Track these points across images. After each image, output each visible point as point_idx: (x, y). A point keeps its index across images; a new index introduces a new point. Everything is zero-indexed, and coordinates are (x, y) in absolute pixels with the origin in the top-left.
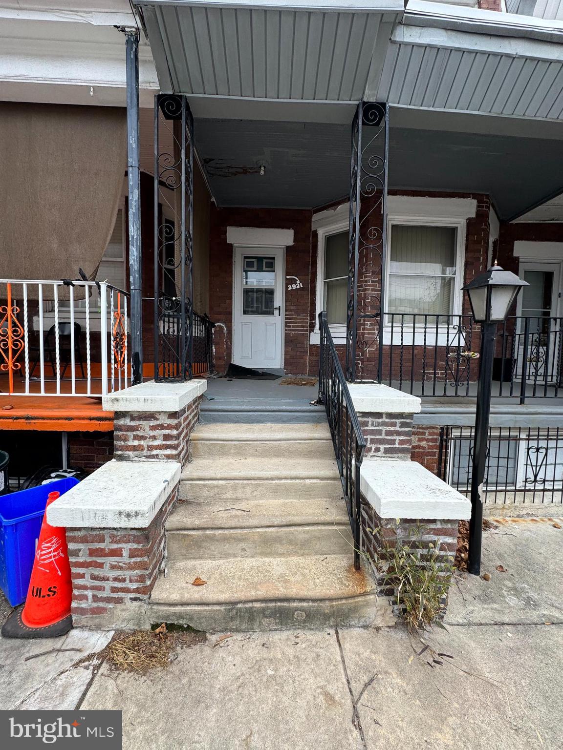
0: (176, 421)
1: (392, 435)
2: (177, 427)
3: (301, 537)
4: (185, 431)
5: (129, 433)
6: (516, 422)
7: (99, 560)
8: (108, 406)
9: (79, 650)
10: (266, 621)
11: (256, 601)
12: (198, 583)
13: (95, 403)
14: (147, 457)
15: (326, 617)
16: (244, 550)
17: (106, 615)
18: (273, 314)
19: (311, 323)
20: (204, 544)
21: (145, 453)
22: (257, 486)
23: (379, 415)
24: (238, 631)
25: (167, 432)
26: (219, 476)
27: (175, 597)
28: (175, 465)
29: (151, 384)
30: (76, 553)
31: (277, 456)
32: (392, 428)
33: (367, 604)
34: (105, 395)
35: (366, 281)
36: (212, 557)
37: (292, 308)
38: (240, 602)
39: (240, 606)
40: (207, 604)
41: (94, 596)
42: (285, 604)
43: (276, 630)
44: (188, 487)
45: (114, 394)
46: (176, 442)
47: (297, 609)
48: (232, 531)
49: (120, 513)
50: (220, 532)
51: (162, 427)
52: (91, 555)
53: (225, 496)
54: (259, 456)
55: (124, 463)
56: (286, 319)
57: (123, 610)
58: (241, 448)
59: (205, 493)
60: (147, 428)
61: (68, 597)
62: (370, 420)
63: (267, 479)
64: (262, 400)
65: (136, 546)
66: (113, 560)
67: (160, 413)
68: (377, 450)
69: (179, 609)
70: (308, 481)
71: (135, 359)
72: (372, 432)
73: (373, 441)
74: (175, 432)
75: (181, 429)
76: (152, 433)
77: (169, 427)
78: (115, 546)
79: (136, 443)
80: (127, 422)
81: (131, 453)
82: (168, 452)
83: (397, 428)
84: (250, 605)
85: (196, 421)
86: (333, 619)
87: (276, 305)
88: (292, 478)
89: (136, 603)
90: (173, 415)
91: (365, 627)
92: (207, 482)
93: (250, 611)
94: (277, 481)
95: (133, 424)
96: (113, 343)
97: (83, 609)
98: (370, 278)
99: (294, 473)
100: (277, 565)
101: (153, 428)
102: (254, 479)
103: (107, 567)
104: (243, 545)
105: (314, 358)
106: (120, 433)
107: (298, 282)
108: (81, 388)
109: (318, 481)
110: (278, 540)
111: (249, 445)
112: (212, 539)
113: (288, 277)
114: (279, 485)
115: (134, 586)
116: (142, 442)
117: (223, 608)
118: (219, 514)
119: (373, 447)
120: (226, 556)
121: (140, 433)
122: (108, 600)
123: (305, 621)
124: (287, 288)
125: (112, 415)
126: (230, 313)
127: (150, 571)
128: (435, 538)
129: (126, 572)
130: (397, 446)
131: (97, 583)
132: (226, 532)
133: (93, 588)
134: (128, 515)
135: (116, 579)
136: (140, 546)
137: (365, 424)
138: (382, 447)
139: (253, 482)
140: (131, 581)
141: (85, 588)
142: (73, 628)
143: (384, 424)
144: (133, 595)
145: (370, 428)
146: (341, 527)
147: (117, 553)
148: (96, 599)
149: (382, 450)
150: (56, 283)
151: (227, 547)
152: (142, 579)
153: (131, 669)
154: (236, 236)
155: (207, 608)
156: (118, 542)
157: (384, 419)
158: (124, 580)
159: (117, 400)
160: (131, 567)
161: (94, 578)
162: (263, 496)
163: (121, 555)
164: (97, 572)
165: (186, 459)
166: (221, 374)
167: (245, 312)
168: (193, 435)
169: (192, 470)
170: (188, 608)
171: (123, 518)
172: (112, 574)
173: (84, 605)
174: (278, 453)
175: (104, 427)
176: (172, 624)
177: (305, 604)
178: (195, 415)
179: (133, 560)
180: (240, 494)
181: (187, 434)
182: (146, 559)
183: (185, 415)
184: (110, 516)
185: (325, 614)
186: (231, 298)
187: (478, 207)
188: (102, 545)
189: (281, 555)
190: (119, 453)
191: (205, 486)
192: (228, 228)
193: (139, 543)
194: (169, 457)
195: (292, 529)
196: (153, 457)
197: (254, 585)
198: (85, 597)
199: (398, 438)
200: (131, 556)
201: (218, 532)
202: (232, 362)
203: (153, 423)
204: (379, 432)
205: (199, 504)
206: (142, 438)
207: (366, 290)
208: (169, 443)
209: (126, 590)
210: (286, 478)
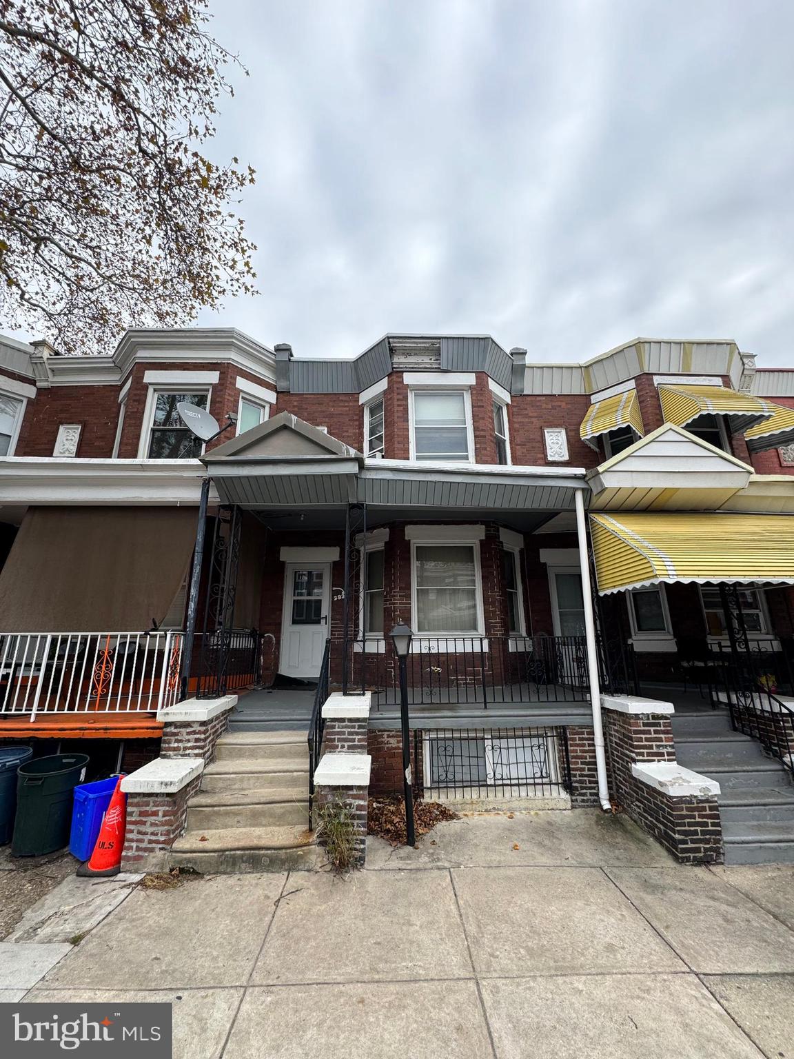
0: (204, 728)
1: (353, 735)
2: (204, 732)
3: (279, 811)
4: (212, 737)
5: (172, 738)
6: (473, 724)
7: (144, 819)
8: (160, 718)
9: (125, 881)
10: (243, 866)
11: (238, 849)
12: (203, 839)
13: (150, 717)
14: (183, 756)
15: (283, 862)
16: (238, 822)
17: (142, 862)
18: (320, 623)
19: (355, 631)
20: (212, 818)
21: (181, 752)
22: (258, 778)
23: (342, 720)
24: (224, 873)
25: (198, 736)
26: (231, 770)
27: (187, 846)
28: (200, 761)
29: (193, 700)
30: (131, 814)
31: (280, 757)
32: (353, 730)
33: (310, 852)
34: (159, 711)
35: (395, 596)
36: (217, 828)
37: (338, 617)
38: (227, 850)
39: (227, 853)
40: (207, 852)
41: (137, 847)
42: (257, 852)
43: (250, 873)
44: (208, 780)
45: (165, 710)
46: (203, 744)
47: (264, 855)
48: (232, 808)
49: (162, 783)
50: (224, 808)
51: (194, 732)
52: (140, 815)
53: (234, 787)
54: (267, 758)
55: (166, 760)
56: (332, 627)
57: (154, 857)
58: (253, 751)
59: (221, 785)
60: (185, 734)
61: (121, 847)
62: (337, 724)
63: (266, 772)
64: (282, 711)
65: (167, 808)
66: (152, 819)
67: (194, 722)
68: (343, 747)
69: (188, 855)
70: (295, 774)
71: (184, 682)
72: (338, 733)
73: (339, 740)
74: (203, 736)
75: (208, 734)
76: (187, 737)
77: (200, 733)
78: (155, 809)
79: (176, 745)
80: (172, 729)
81: (171, 753)
82: (197, 751)
83: (356, 730)
84: (233, 852)
85: (224, 730)
86: (287, 864)
87: (323, 615)
88: (284, 772)
89: (163, 852)
90: (203, 724)
91: (309, 871)
92: (223, 776)
93: (233, 857)
94: (273, 774)
95: (176, 731)
96: (169, 672)
97: (128, 856)
98: (398, 594)
99: (286, 767)
100: (258, 831)
101: (189, 733)
102: (256, 773)
103: (148, 824)
104: (239, 818)
105: (358, 666)
106: (166, 738)
107: (343, 593)
108: (144, 706)
109: (303, 773)
110: (262, 814)
111: (260, 748)
112: (218, 813)
113: (334, 589)
114: (274, 777)
115: (162, 838)
116: (180, 745)
117: (216, 854)
118: (227, 798)
119: (340, 744)
120: (226, 827)
121: (179, 738)
122: (146, 850)
123: (269, 866)
124: (333, 598)
125: (162, 725)
126: (280, 624)
127: (173, 828)
128: (353, 801)
129: (159, 828)
130: (356, 743)
131: (141, 837)
132: (228, 808)
133: (138, 841)
134: (166, 784)
135: (153, 834)
136: (170, 809)
137: (334, 727)
138: (346, 744)
139: (256, 775)
140: (161, 835)
141: (132, 840)
142: (120, 872)
143: (346, 727)
144: (161, 846)
145: (337, 730)
146: (302, 804)
147: (155, 814)
148: (138, 849)
149: (346, 747)
150: (139, 633)
151: (228, 820)
152: (168, 833)
153: (155, 887)
154: (288, 555)
155: (207, 854)
156: (157, 806)
157: (347, 723)
158: (157, 834)
159: (168, 714)
160: (163, 824)
161: (139, 833)
162: (262, 786)
163: (158, 815)
164: (142, 828)
165: (211, 760)
166: (267, 685)
167: (294, 622)
168: (219, 741)
169: (212, 768)
170: (194, 854)
171: (163, 786)
172: (150, 830)
173: (130, 854)
174: (282, 755)
175: (156, 734)
176: (183, 868)
177: (269, 852)
178: (224, 725)
179: (165, 818)
180: (245, 785)
181: (213, 740)
182: (172, 818)
183: (213, 724)
184: (156, 785)
185: (282, 860)
186: (281, 610)
187: (486, 530)
188: (147, 808)
189: (265, 826)
190: (164, 753)
191: (220, 779)
192: (282, 548)
193: (170, 806)
194: (197, 755)
195: (273, 805)
196: (188, 755)
197: (239, 840)
198: (131, 848)
199: (357, 737)
200: (164, 816)
201: (222, 808)
202: (280, 672)
203: (189, 730)
204: (343, 733)
205: (215, 793)
206: (181, 741)
207: (394, 604)
208: (198, 744)
209: (157, 842)
210: (279, 772)
